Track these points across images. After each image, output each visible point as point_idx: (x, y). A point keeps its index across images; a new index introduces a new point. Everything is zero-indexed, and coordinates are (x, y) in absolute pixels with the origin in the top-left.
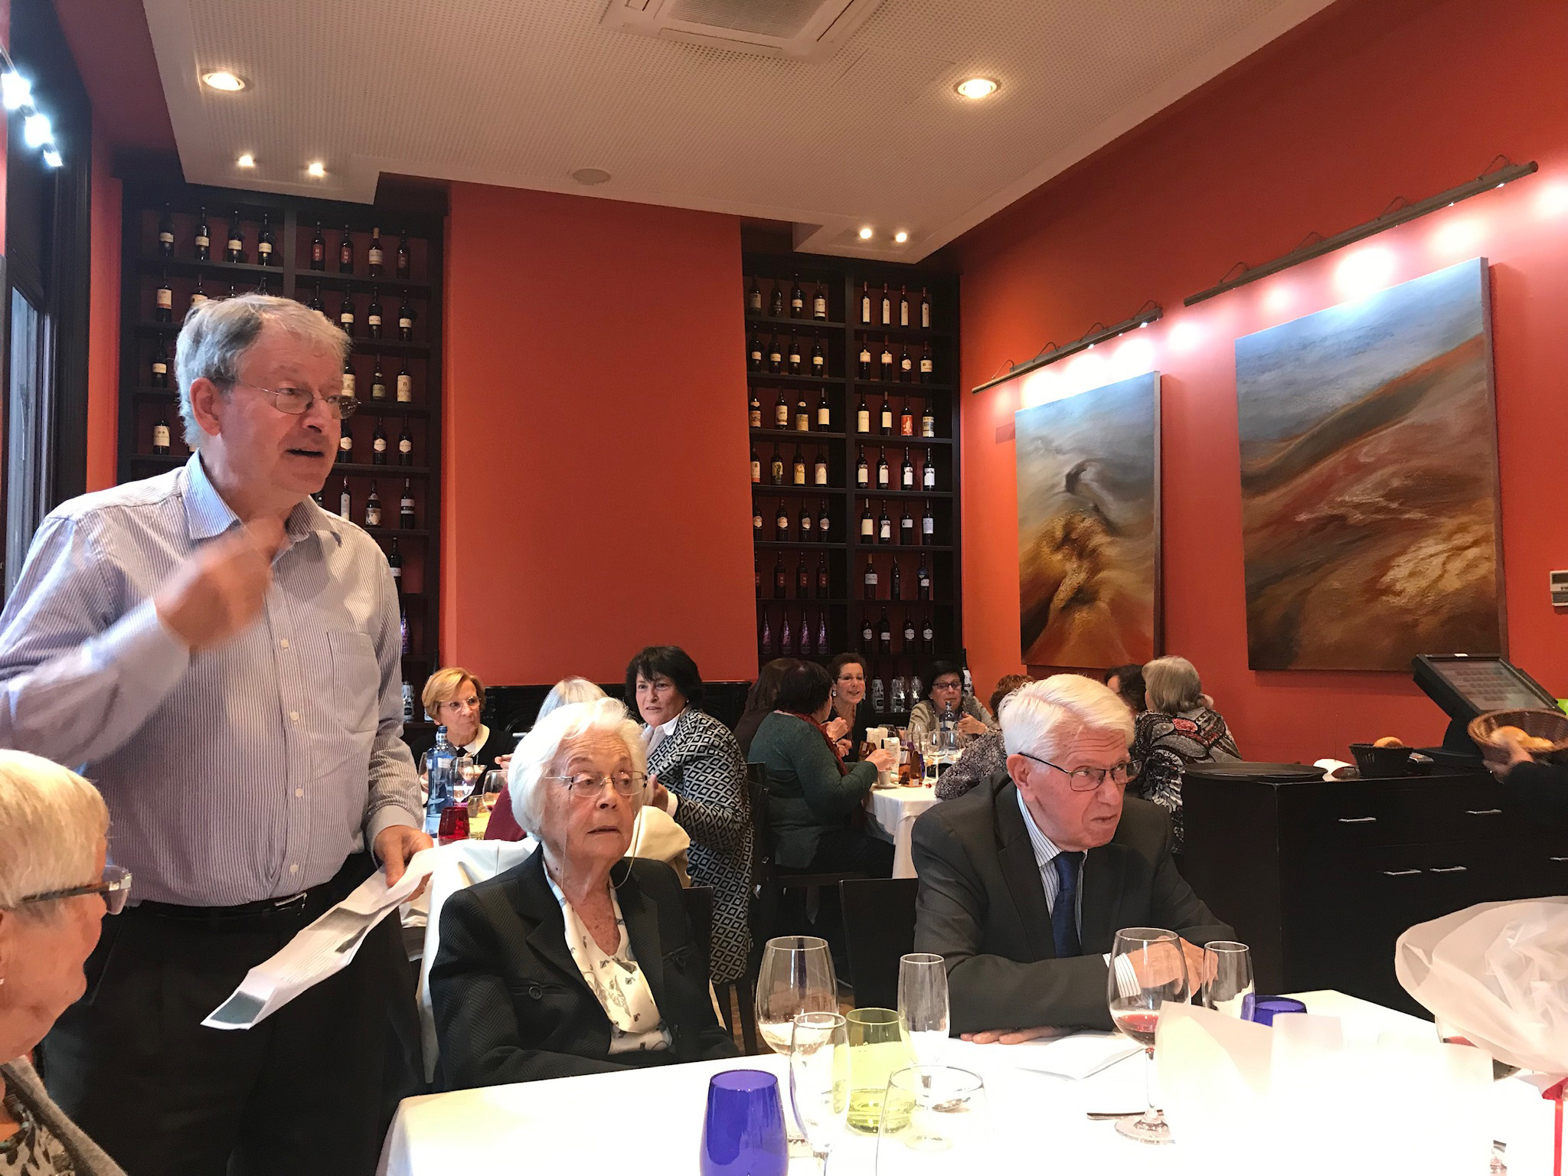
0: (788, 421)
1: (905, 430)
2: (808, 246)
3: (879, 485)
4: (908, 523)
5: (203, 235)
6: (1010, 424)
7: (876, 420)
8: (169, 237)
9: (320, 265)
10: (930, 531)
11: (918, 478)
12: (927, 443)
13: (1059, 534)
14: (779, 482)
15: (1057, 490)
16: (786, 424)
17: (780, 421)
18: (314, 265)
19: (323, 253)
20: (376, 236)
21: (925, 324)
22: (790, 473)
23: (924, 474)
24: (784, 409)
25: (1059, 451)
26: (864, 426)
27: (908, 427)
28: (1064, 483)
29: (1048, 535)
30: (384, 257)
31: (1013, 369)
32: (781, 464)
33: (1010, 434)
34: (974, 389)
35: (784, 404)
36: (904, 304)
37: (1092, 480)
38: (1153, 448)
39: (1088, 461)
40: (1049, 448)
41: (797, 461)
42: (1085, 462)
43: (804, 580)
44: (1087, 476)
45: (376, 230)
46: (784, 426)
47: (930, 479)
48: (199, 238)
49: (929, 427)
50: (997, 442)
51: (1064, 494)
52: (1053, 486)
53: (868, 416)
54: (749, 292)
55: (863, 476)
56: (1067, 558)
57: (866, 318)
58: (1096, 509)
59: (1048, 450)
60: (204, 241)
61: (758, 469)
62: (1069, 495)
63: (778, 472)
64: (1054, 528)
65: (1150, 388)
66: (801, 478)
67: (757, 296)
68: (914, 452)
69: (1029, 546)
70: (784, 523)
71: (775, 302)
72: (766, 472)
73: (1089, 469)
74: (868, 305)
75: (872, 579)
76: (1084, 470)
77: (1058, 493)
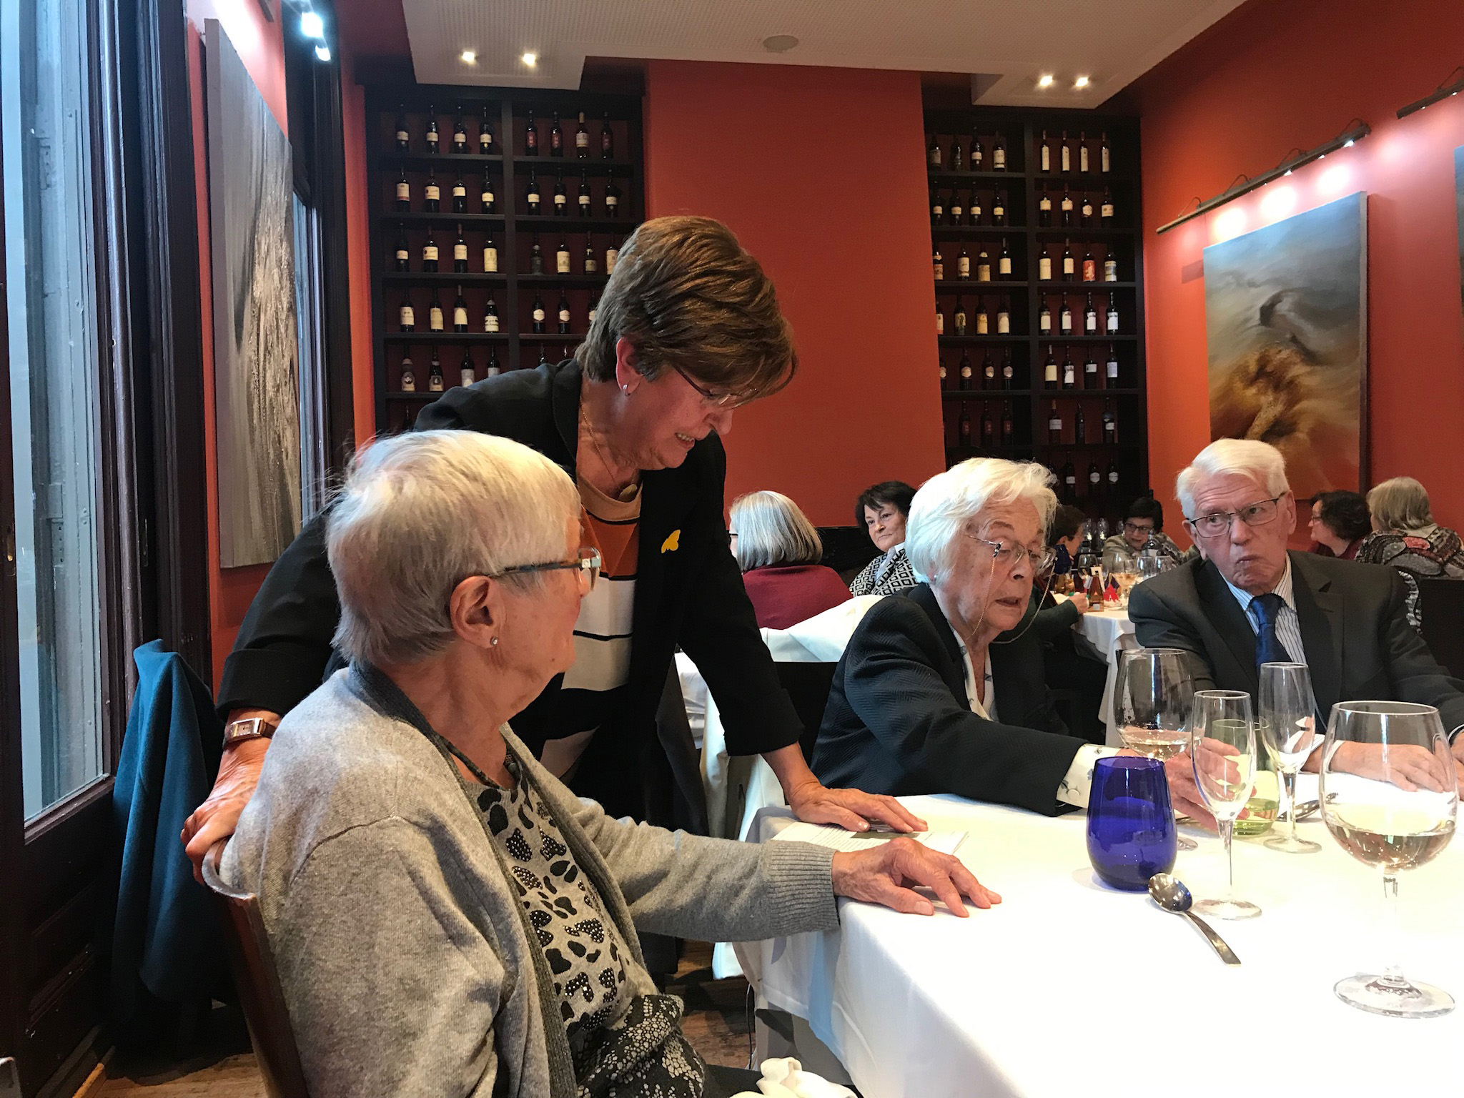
0: (970, 271)
1: (1087, 275)
2: (989, 97)
3: (1062, 331)
4: (1092, 368)
5: (432, 131)
6: (1196, 263)
7: (1057, 268)
8: (404, 136)
9: (534, 152)
10: (1114, 375)
11: (1102, 323)
12: (1111, 287)
13: (1253, 368)
14: (962, 333)
15: (1249, 325)
16: (968, 275)
17: (961, 272)
18: (528, 151)
19: (536, 141)
20: (581, 120)
21: (1106, 168)
22: (973, 323)
23: (1108, 318)
24: (966, 261)
25: (1252, 284)
26: (1046, 271)
27: (1090, 273)
28: (1258, 316)
29: (1241, 370)
30: (590, 140)
31: (1200, 206)
32: (963, 315)
33: (1198, 271)
34: (1159, 229)
35: (966, 256)
36: (1084, 150)
37: (1289, 311)
38: (1359, 272)
39: (1285, 291)
40: (1240, 282)
41: (979, 311)
42: (1282, 292)
43: (989, 428)
44: (1283, 307)
45: (582, 115)
46: (966, 277)
47: (1113, 323)
48: (430, 134)
49: (1111, 271)
50: (1183, 282)
51: (1261, 327)
52: (1247, 320)
53: (1049, 264)
54: (930, 149)
55: (1046, 323)
56: (1262, 392)
57: (1046, 166)
58: (1294, 340)
59: (1239, 285)
60: (433, 137)
61: (941, 321)
62: (1263, 328)
63: (961, 323)
64: (1247, 362)
65: (1354, 210)
66: (983, 328)
67: (936, 152)
68: (1098, 297)
69: (1220, 382)
70: (968, 373)
71: (955, 156)
72: (949, 323)
73: (1285, 300)
74: (1047, 153)
75: (1057, 424)
76: (1280, 301)
77: (1251, 327)
